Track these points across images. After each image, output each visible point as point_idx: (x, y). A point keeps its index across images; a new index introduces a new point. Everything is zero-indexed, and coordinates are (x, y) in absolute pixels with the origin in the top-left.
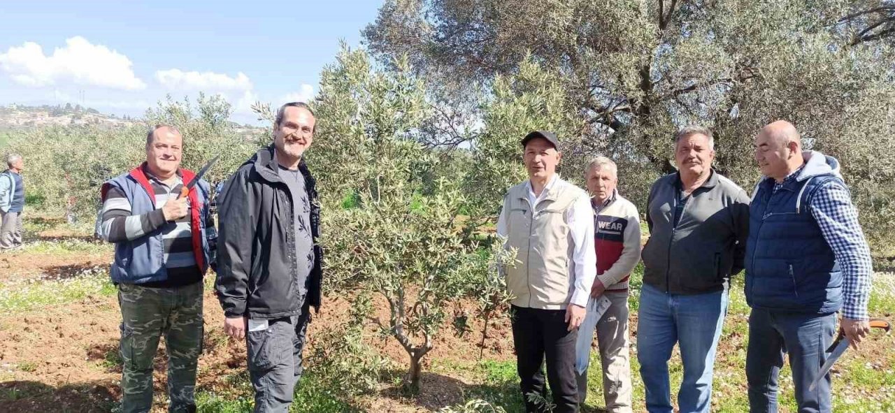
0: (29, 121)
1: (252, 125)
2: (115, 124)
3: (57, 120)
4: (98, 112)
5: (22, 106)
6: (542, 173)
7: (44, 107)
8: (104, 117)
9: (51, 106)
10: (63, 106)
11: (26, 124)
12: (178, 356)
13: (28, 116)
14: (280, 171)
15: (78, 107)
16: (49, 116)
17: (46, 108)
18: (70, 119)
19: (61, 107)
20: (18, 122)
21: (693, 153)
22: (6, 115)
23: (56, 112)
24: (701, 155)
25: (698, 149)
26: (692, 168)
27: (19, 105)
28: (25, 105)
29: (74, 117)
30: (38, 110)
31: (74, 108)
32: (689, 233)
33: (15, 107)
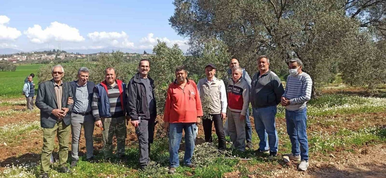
0: (39, 58)
1: (129, 53)
2: (73, 56)
3: (50, 57)
4: (66, 52)
5: (36, 52)
6: (211, 76)
7: (45, 51)
8: (69, 54)
9: (47, 51)
10: (52, 51)
11: (38, 59)
12: (119, 138)
13: (39, 56)
14: (141, 79)
15: (58, 50)
16: (47, 55)
17: (45, 52)
18: (55, 56)
19: (51, 51)
20: (35, 59)
21: (262, 64)
22: (30, 56)
23: (50, 53)
24: (264, 64)
25: (263, 62)
26: (261, 68)
27: (35, 52)
28: (37, 51)
29: (57, 55)
30: (43, 53)
31: (57, 51)
32: (260, 90)
33: (33, 52)
